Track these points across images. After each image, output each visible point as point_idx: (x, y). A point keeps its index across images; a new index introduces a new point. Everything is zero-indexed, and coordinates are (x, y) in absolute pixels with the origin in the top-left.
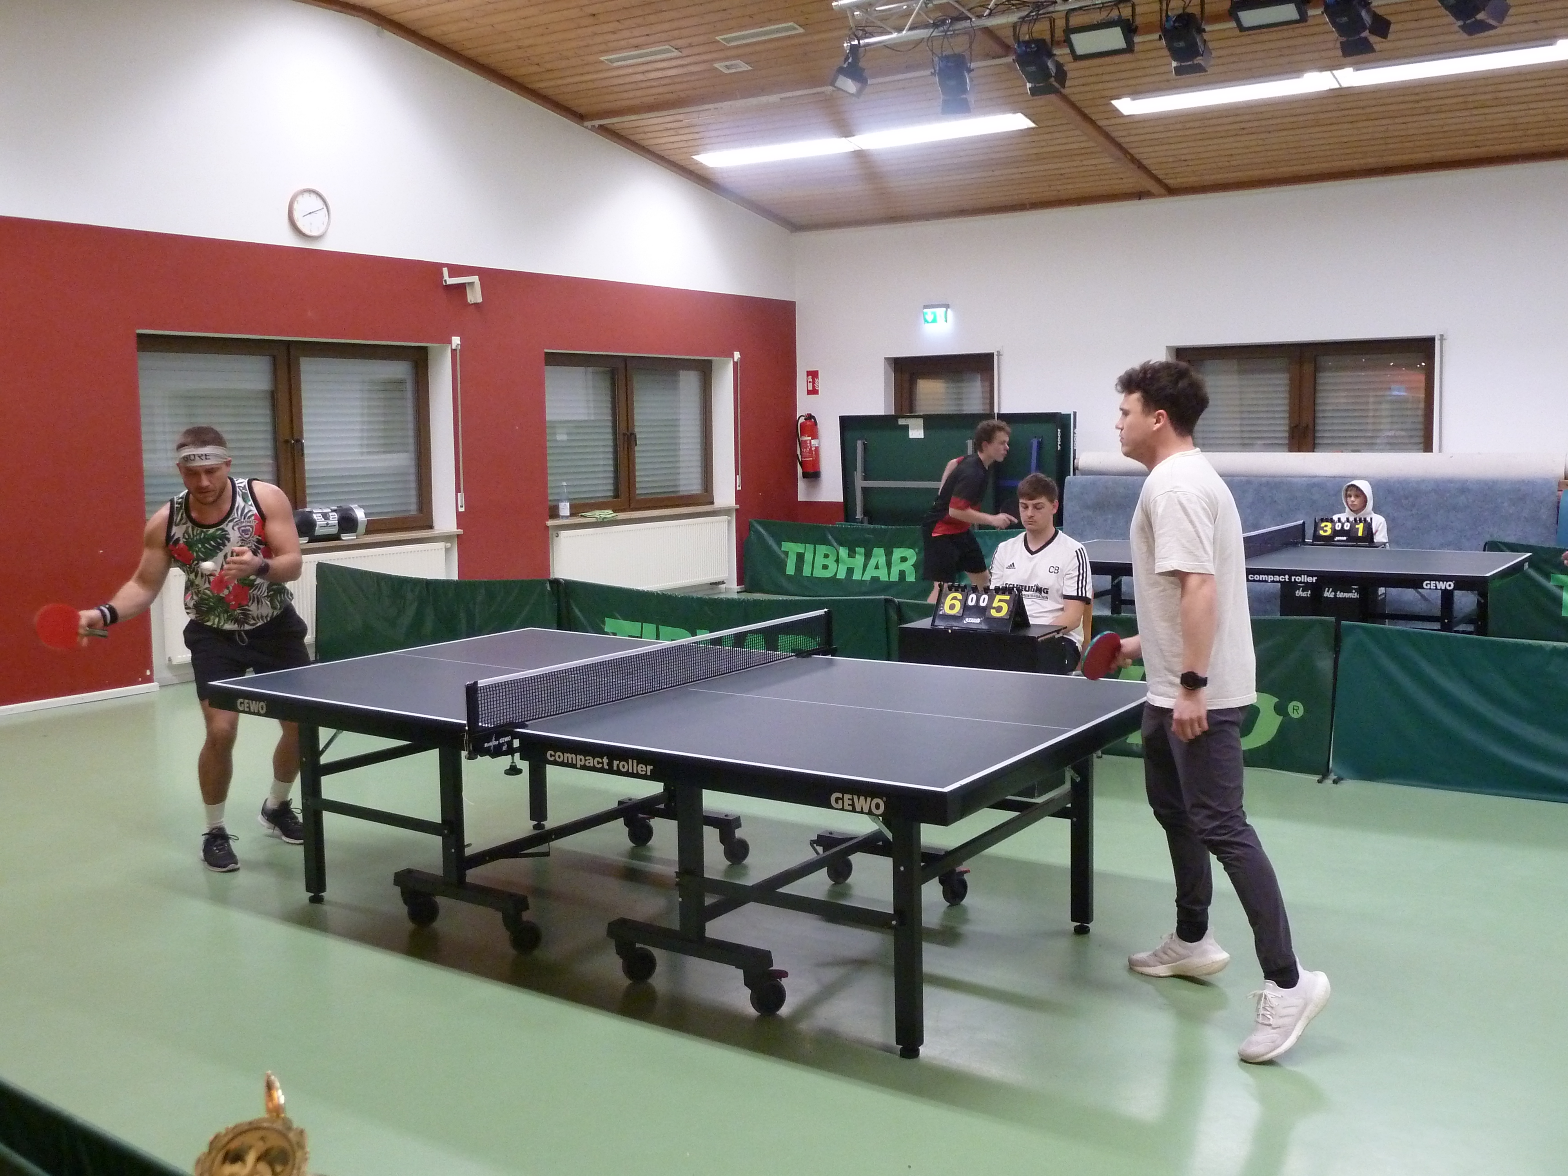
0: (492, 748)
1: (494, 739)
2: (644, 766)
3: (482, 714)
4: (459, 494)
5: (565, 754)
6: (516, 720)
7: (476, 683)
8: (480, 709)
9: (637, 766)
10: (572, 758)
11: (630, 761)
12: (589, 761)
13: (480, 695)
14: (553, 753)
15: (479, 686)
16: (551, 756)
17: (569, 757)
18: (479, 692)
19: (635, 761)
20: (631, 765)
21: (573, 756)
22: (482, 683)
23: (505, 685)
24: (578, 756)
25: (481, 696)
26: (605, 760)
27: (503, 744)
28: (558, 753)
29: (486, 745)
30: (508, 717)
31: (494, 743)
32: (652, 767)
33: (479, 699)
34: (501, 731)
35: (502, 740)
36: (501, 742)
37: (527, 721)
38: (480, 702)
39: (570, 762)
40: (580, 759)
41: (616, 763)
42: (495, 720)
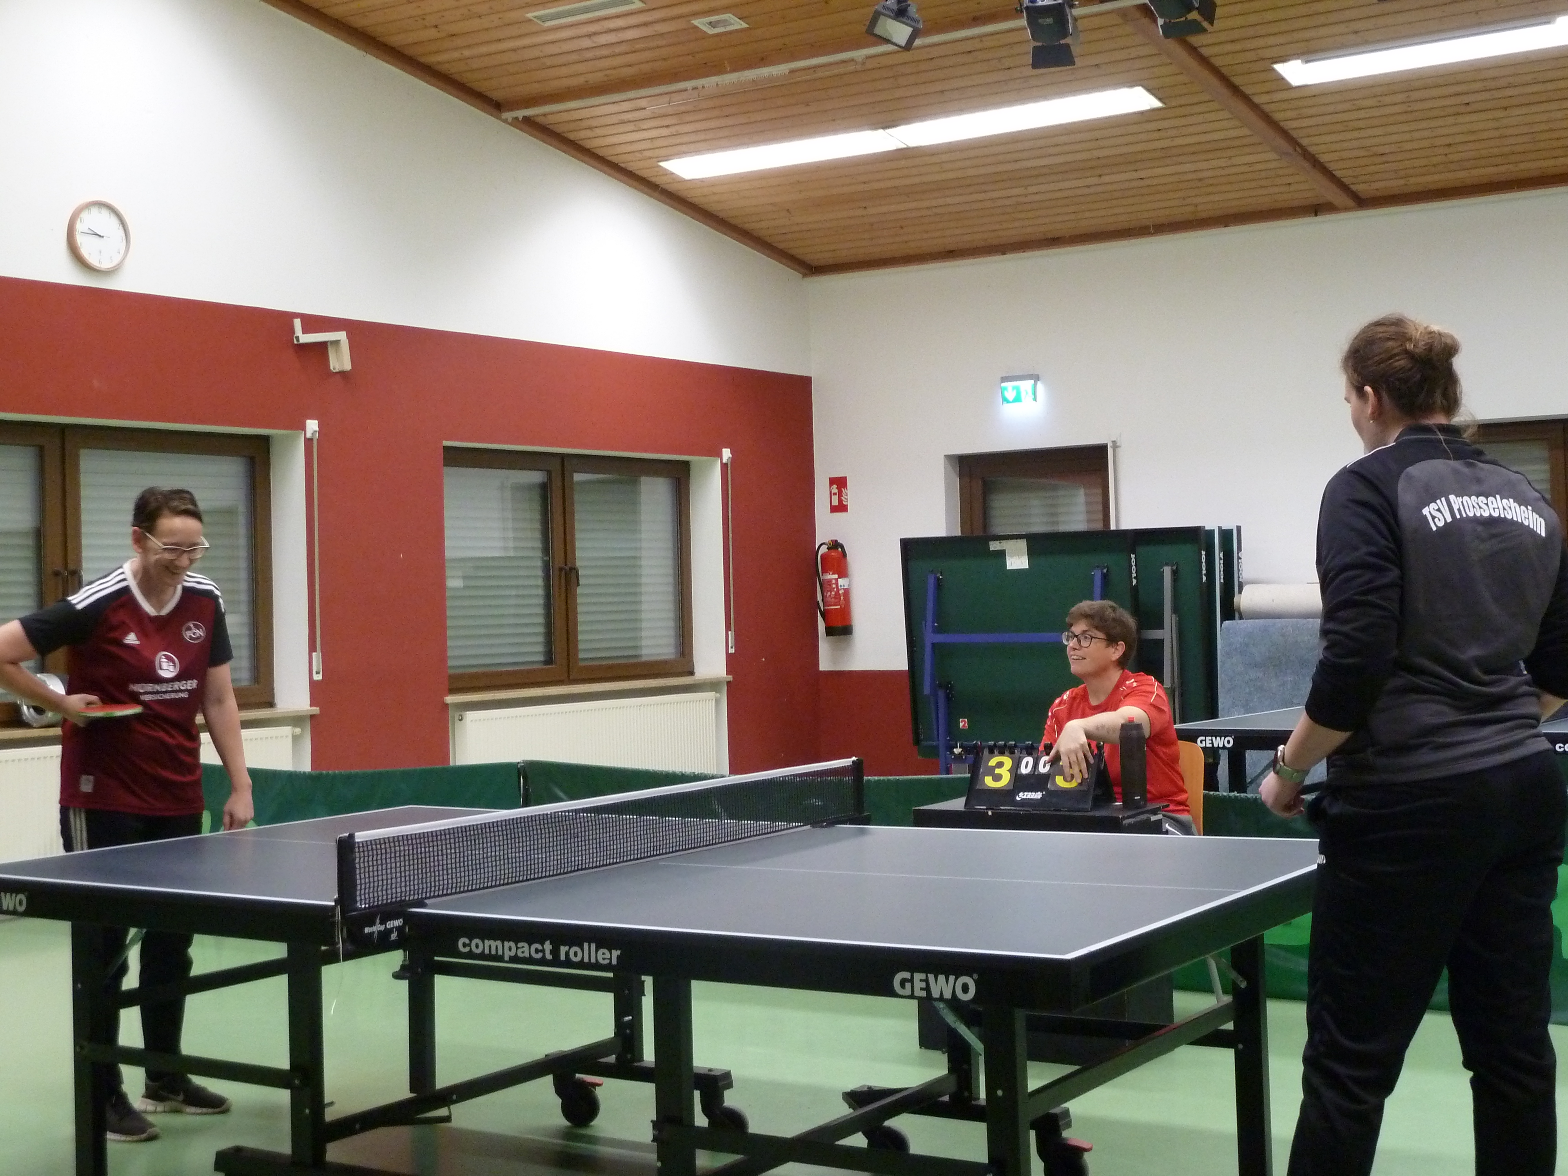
0: (376, 935)
1: (378, 921)
2: (606, 951)
3: (361, 884)
4: (314, 654)
5: (486, 942)
6: (410, 895)
7: (352, 836)
8: (358, 877)
9: (596, 953)
10: (497, 947)
11: (586, 945)
12: (522, 950)
13: (357, 855)
14: (467, 941)
15: (357, 840)
16: (464, 945)
17: (492, 945)
18: (357, 850)
19: (593, 946)
20: (588, 952)
21: (499, 943)
22: (361, 836)
23: (394, 842)
24: (507, 944)
25: (360, 858)
26: (548, 946)
27: (392, 929)
28: (476, 941)
29: (367, 930)
30: (399, 890)
31: (378, 928)
32: (619, 952)
33: (357, 860)
34: (387, 912)
35: (390, 924)
36: (388, 927)
37: (426, 898)
38: (357, 866)
39: (494, 952)
40: (508, 949)
41: (563, 949)
42: (380, 893)
